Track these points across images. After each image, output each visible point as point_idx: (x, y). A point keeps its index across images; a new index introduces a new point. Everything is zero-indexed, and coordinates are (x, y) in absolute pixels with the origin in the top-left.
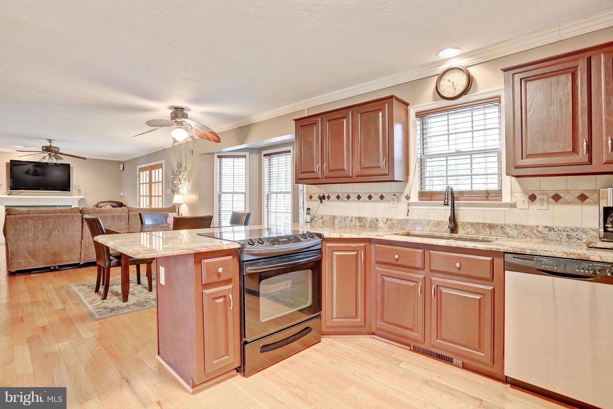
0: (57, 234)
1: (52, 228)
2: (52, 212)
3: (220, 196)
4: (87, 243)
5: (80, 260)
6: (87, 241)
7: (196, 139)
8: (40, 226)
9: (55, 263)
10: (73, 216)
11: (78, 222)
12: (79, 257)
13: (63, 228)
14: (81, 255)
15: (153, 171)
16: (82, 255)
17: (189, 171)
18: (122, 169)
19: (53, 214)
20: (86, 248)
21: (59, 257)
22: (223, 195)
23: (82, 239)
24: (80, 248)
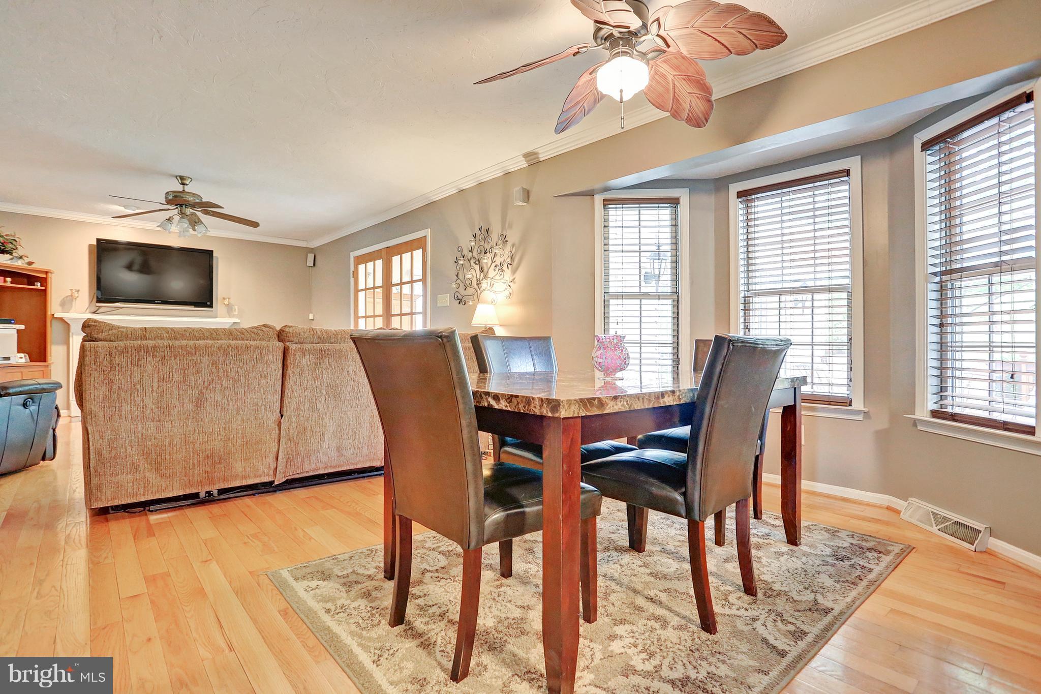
0: (219, 399)
1: (206, 383)
2: (207, 334)
3: (606, 305)
4: (294, 426)
5: (275, 475)
6: (294, 419)
7: (541, 159)
8: (177, 377)
9: (211, 482)
10: (262, 349)
11: (273, 367)
12: (273, 466)
13: (235, 381)
14: (277, 459)
15: (396, 260)
16: (279, 458)
17: (513, 245)
18: (312, 265)
19: (210, 342)
20: (290, 439)
21: (222, 466)
22: (612, 302)
23: (282, 416)
24: (276, 441)
